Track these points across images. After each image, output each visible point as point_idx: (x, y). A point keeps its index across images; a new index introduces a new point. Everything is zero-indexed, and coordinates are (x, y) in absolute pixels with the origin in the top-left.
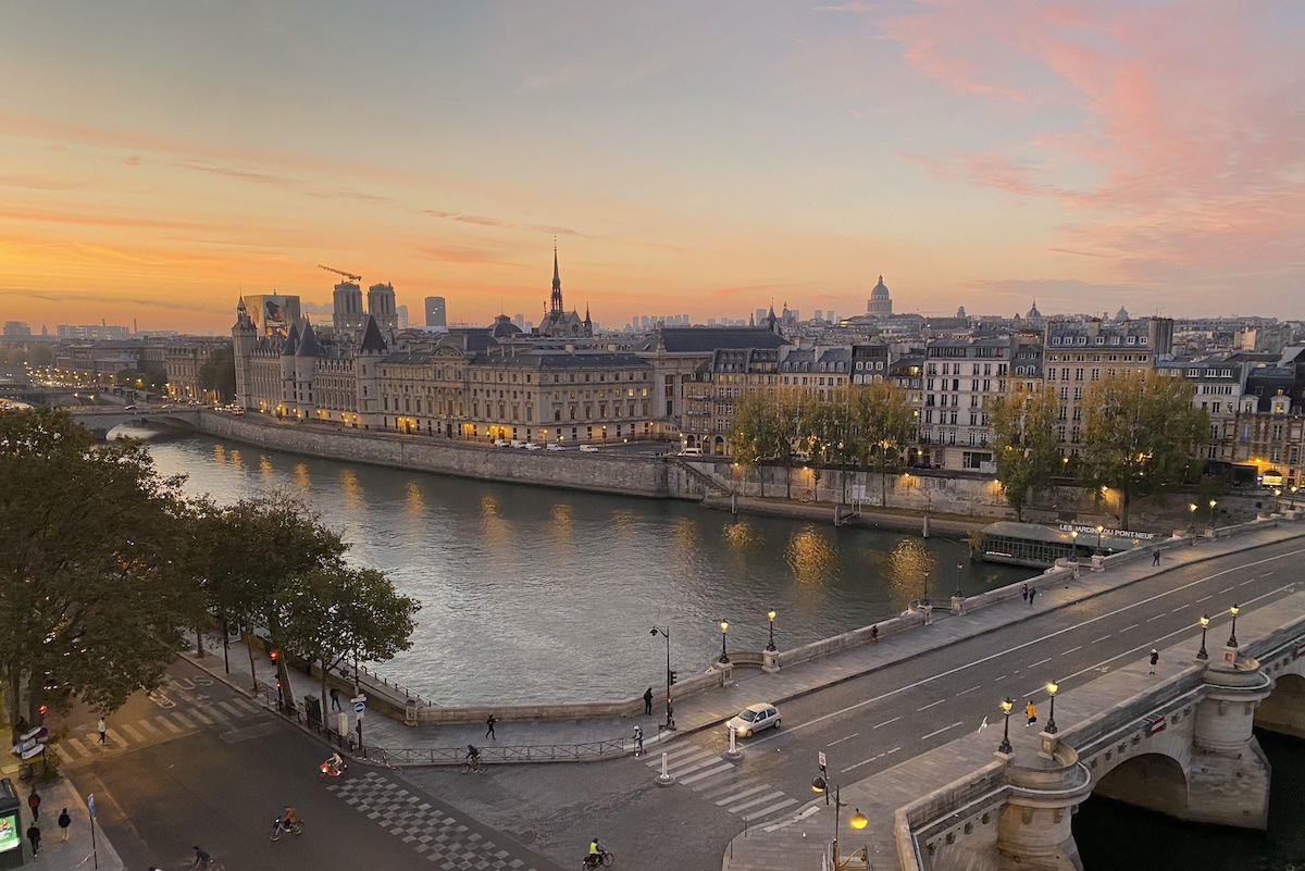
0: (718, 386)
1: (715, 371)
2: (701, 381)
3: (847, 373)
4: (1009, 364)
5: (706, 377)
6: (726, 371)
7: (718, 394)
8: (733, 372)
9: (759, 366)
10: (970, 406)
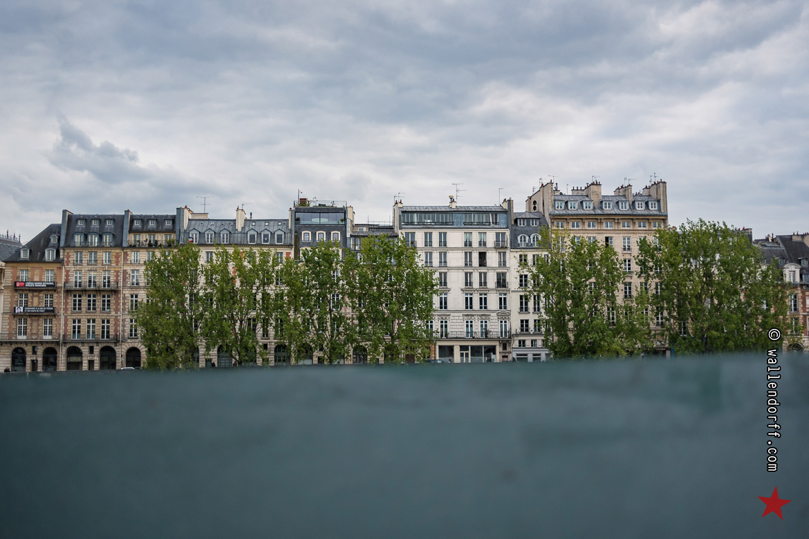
0: (71, 267)
1: (67, 246)
2: (41, 260)
3: (290, 246)
4: (508, 233)
5: (49, 255)
6: (85, 246)
7: (72, 279)
8: (101, 246)
9: (144, 238)
10: (464, 287)
